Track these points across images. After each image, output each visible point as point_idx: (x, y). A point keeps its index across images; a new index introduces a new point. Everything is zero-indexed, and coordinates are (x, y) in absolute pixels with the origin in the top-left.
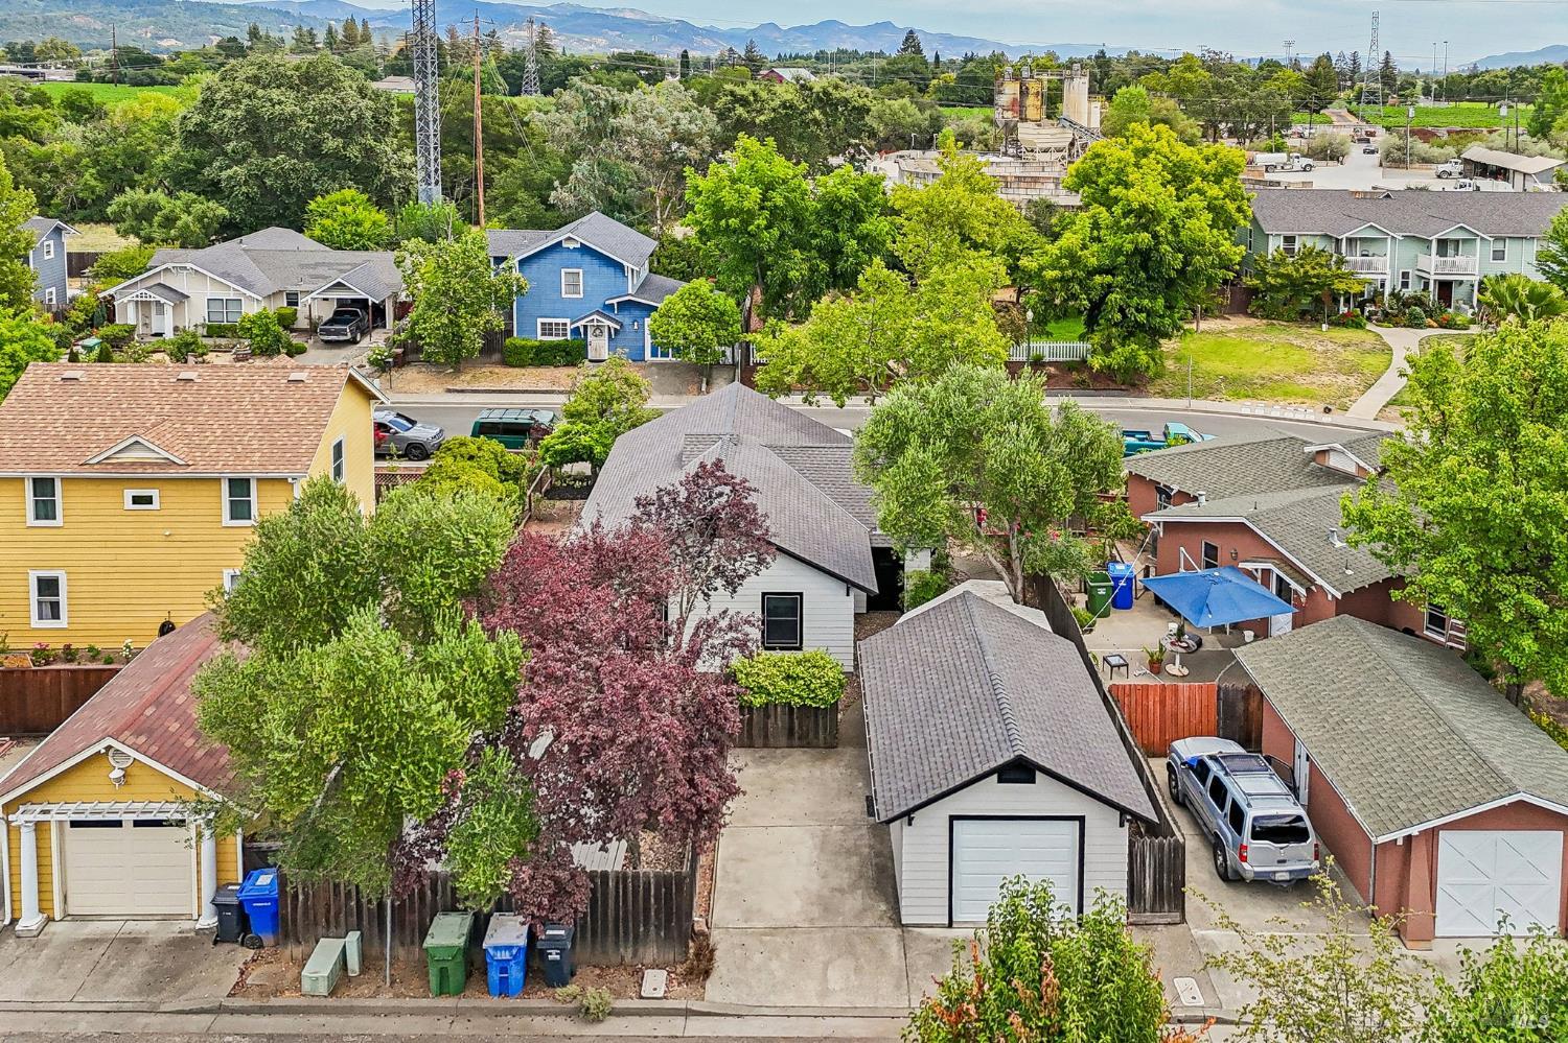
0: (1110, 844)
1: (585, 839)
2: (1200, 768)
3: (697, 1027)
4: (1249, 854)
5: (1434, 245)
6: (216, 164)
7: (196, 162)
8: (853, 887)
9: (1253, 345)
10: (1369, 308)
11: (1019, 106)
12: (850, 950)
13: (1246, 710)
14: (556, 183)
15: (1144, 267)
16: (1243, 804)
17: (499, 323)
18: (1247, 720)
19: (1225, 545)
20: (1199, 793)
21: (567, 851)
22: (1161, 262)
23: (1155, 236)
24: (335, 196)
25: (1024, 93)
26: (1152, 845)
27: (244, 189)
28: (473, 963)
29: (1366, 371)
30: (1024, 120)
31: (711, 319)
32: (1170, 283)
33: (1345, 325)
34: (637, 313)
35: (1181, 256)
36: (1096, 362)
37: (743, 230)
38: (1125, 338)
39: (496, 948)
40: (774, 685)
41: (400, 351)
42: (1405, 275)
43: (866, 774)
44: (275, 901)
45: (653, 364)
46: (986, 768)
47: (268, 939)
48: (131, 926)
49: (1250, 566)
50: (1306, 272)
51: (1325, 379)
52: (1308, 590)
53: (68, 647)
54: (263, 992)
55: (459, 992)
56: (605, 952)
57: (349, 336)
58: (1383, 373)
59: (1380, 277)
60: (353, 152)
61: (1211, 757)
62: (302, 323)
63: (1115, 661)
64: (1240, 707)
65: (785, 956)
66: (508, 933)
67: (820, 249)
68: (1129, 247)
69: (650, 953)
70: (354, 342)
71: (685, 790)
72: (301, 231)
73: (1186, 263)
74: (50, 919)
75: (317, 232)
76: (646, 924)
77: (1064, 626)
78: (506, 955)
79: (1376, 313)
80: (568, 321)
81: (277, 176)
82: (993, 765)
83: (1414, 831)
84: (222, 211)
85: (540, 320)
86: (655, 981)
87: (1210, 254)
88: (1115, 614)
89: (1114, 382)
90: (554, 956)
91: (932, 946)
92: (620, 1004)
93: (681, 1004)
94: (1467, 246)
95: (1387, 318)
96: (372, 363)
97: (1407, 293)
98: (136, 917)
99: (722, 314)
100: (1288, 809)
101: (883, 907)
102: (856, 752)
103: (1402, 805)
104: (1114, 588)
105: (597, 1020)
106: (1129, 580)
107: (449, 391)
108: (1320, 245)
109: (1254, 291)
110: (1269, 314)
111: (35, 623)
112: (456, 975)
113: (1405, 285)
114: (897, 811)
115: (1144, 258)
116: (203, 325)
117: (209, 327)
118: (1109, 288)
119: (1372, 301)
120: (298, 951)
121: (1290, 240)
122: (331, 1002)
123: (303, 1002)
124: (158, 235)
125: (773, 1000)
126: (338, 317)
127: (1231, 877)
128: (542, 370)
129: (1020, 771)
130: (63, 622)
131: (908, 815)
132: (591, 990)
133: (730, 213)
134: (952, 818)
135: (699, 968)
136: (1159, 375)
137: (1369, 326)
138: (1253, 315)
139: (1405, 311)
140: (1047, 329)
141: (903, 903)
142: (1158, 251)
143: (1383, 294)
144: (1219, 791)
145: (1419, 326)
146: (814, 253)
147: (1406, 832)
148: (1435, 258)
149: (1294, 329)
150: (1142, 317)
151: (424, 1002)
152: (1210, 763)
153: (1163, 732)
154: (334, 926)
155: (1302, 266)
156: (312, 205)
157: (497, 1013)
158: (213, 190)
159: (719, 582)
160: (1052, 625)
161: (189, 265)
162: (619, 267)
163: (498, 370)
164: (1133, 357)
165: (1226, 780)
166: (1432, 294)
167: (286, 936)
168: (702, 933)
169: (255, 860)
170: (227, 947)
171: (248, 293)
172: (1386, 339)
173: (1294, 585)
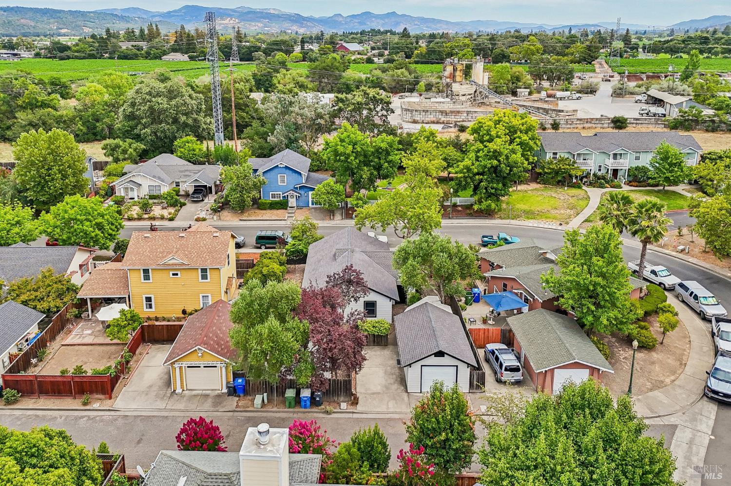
0: (465, 373)
1: (327, 371)
2: (493, 352)
3: (355, 416)
4: (504, 375)
5: (611, 156)
6: (139, 128)
7: (131, 127)
8: (394, 383)
9: (537, 197)
10: (585, 180)
11: (453, 76)
12: (394, 399)
13: (509, 335)
14: (270, 134)
15: (495, 172)
16: (503, 362)
17: (257, 195)
18: (510, 338)
19: (508, 283)
20: (492, 359)
21: (323, 374)
22: (501, 171)
23: (499, 161)
24: (185, 139)
25: (455, 70)
26: (476, 373)
27: (150, 137)
28: (298, 400)
29: (578, 208)
30: (455, 81)
31: (334, 194)
32: (504, 178)
33: (574, 187)
34: (306, 190)
35: (508, 168)
36: (476, 207)
37: (346, 161)
38: (487, 198)
39: (304, 397)
40: (370, 329)
41: (221, 205)
42: (600, 166)
43: (398, 354)
44: (244, 386)
45: (312, 208)
46: (431, 353)
47: (242, 395)
48: (204, 392)
49: (516, 291)
50: (560, 167)
51: (562, 212)
52: (534, 299)
53: (156, 317)
54: (244, 407)
55: (294, 407)
56: (330, 398)
57: (201, 199)
58: (584, 208)
59: (590, 168)
60: (190, 121)
61: (496, 350)
62: (182, 193)
63: (472, 320)
64: (508, 335)
65: (377, 400)
66: (306, 393)
67: (374, 166)
68: (489, 166)
69: (342, 399)
70: (203, 200)
71: (353, 359)
72: (172, 154)
73: (511, 171)
74: (183, 390)
75: (179, 154)
76: (341, 392)
77: (457, 311)
78: (306, 399)
79: (587, 182)
80: (281, 193)
81: (162, 132)
82: (433, 353)
83: (547, 369)
84: (143, 147)
85: (271, 193)
86: (344, 405)
87: (520, 167)
88: (474, 304)
89: (483, 213)
90: (318, 399)
91: (416, 398)
92: (335, 410)
93: (351, 411)
94: (625, 156)
95: (591, 184)
96: (212, 210)
97: (599, 174)
98: (205, 390)
99: (338, 192)
100: (516, 363)
101: (403, 388)
102: (393, 347)
103: (545, 363)
104: (474, 297)
105: (330, 414)
106: (479, 294)
107: (241, 220)
108: (567, 156)
109: (540, 174)
110: (545, 182)
111: (145, 309)
112: (293, 403)
113: (600, 170)
114: (407, 364)
115: (495, 169)
116: (147, 195)
117: (150, 196)
118: (481, 181)
119: (586, 177)
120: (250, 398)
121: (555, 154)
122: (262, 409)
123: (255, 409)
124: (121, 157)
125: (374, 410)
126: (196, 192)
127: (499, 381)
128: (272, 211)
129: (440, 354)
130: (153, 309)
131: (410, 365)
132: (328, 407)
133: (341, 155)
134: (422, 366)
135: (355, 402)
136: (500, 210)
137: (584, 188)
138: (539, 183)
139: (598, 181)
140: (458, 194)
141: (408, 387)
142: (500, 166)
143: (590, 174)
144: (497, 359)
145: (602, 188)
146: (372, 168)
147: (545, 369)
148: (612, 160)
149: (554, 189)
150: (493, 191)
151: (286, 410)
152: (496, 351)
153: (484, 342)
154: (259, 391)
155: (559, 165)
156: (176, 143)
157: (304, 413)
158: (138, 138)
159: (352, 299)
160: (452, 310)
161: (142, 174)
162: (300, 174)
163: (257, 211)
164: (490, 205)
165: (499, 356)
166: (610, 175)
167: (247, 394)
168: (354, 394)
169: (236, 376)
170: (231, 397)
171: (163, 183)
172: (589, 194)
173: (529, 298)
